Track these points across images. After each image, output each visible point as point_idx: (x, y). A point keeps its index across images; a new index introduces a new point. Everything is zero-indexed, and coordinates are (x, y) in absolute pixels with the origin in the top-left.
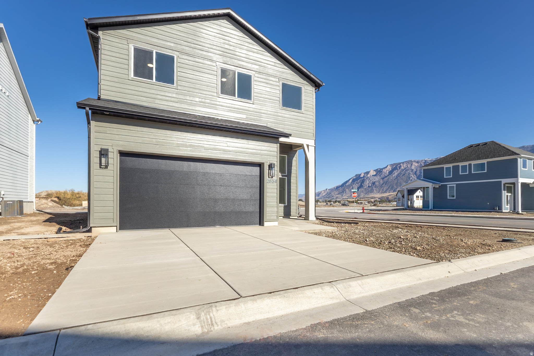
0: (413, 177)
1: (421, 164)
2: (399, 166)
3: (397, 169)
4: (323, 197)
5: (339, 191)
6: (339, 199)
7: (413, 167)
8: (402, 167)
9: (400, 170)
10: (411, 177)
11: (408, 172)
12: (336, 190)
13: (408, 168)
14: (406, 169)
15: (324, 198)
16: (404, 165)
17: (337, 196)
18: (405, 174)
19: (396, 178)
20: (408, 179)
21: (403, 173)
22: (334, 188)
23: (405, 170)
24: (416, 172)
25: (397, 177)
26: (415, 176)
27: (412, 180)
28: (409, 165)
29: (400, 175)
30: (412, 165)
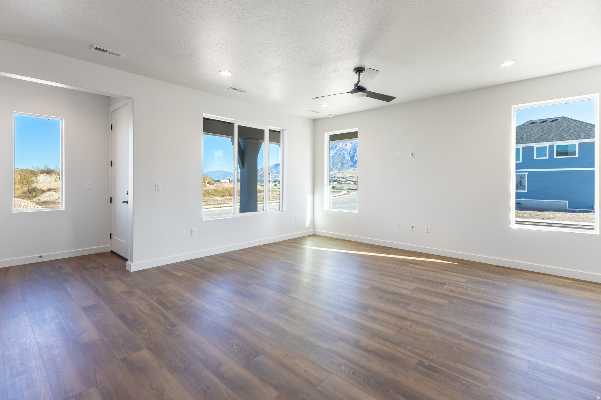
0: (347, 157)
1: (354, 144)
2: (335, 146)
3: (334, 149)
4: (260, 176)
5: (277, 170)
6: (277, 177)
7: (347, 148)
8: (338, 147)
9: (336, 149)
10: (346, 157)
11: (343, 152)
12: (274, 168)
13: (343, 148)
14: (342, 149)
15: (262, 177)
16: (340, 145)
17: (275, 175)
18: (340, 154)
19: (332, 158)
20: (343, 159)
21: (338, 152)
22: (272, 166)
23: (340, 150)
24: (350, 152)
25: (333, 156)
26: (349, 156)
27: (346, 160)
28: (344, 146)
29: (336, 155)
30: (346, 145)
